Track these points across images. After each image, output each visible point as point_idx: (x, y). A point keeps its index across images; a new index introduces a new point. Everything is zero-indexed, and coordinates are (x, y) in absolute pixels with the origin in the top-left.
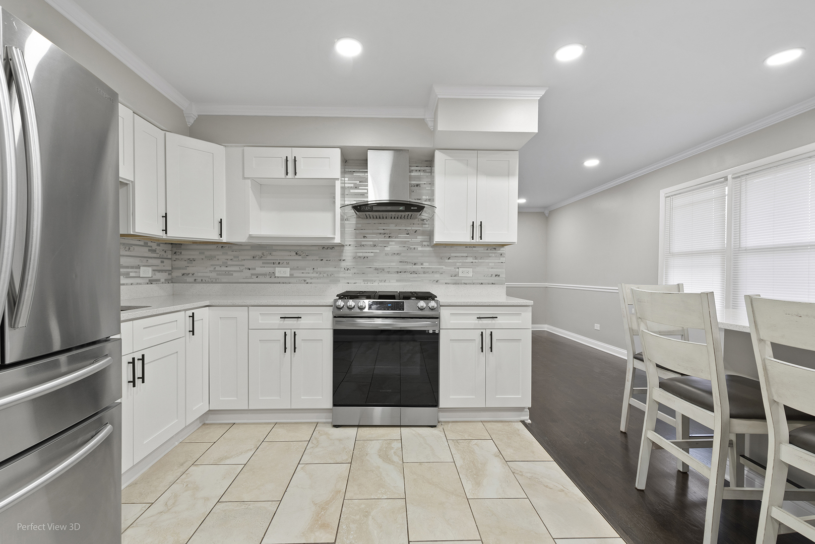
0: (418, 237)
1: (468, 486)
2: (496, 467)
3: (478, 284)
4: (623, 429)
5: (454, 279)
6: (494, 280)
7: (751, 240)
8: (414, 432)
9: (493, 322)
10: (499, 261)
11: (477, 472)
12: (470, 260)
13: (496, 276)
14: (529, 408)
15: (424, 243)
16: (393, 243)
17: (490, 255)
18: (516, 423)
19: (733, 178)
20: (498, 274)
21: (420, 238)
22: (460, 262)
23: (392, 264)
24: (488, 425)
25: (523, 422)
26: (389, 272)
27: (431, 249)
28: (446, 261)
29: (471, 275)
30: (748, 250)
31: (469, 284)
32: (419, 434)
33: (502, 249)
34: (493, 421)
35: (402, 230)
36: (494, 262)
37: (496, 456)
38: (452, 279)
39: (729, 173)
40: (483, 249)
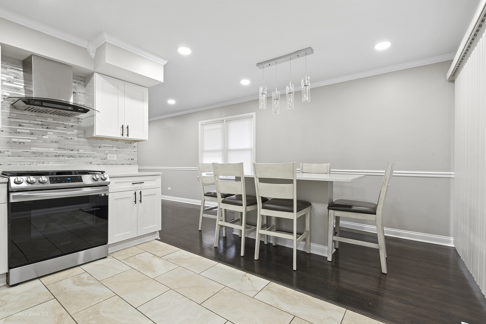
0: (74, 131)
1: (149, 274)
2: (157, 262)
3: (120, 164)
4: (200, 229)
5: (103, 162)
6: (131, 162)
7: (232, 146)
8: (93, 265)
9: (141, 185)
10: (133, 151)
11: (149, 267)
12: (115, 149)
13: (132, 159)
14: (159, 231)
15: (80, 136)
16: (52, 133)
17: (128, 146)
18: (154, 241)
19: (226, 121)
20: (133, 159)
21: (75, 132)
22: (108, 150)
23: (50, 149)
24: (139, 246)
25: (156, 239)
26: (47, 156)
27: (86, 140)
28: (98, 149)
29: (115, 159)
30: (230, 150)
31: (114, 164)
32: (97, 265)
33: (135, 143)
34: (140, 244)
35: (60, 123)
36: (130, 151)
37: (154, 257)
38: (102, 162)
39: (224, 118)
40: (123, 142)
